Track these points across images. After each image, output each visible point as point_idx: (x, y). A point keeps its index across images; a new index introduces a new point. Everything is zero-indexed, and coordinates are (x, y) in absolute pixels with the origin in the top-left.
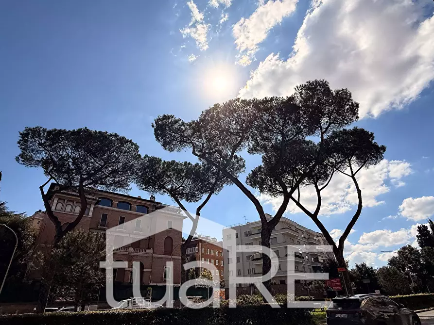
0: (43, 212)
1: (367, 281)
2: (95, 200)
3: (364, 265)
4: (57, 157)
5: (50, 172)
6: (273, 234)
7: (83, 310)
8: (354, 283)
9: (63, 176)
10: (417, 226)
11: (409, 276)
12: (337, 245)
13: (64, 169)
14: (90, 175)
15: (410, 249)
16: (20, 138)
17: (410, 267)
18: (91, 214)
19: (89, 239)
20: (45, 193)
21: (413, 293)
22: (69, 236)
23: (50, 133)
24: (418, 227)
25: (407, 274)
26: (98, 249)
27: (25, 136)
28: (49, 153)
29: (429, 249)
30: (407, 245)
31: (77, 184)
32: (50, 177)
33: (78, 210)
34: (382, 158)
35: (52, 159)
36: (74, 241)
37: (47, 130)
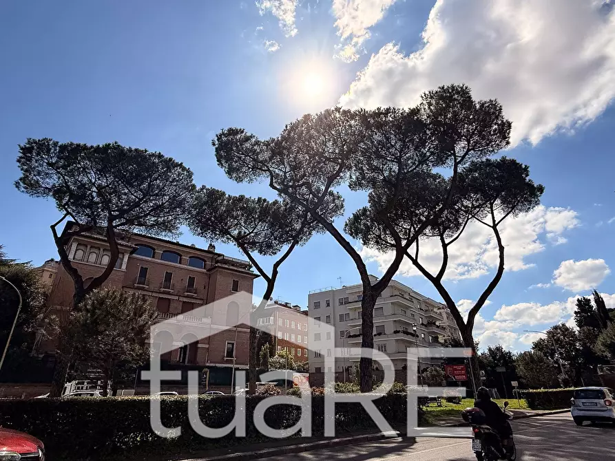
0: (57, 262)
1: (501, 370)
2: (130, 247)
3: (499, 349)
4: (75, 184)
5: (65, 205)
6: (379, 303)
7: (114, 394)
8: (483, 372)
9: (84, 211)
10: (576, 298)
11: (559, 364)
12: (465, 320)
13: (85, 202)
14: (122, 213)
15: (564, 329)
16: (21, 155)
17: (561, 354)
18: (124, 267)
19: (123, 300)
20: (59, 235)
21: (561, 387)
22: (94, 294)
23: (63, 148)
24: (578, 300)
25: (556, 362)
26: (135, 314)
27: (26, 151)
28: (64, 177)
29: (589, 330)
30: (560, 324)
31: (105, 224)
32: (65, 212)
33: (106, 260)
34: (537, 203)
35: (68, 187)
36: (102, 302)
37: (60, 144)
